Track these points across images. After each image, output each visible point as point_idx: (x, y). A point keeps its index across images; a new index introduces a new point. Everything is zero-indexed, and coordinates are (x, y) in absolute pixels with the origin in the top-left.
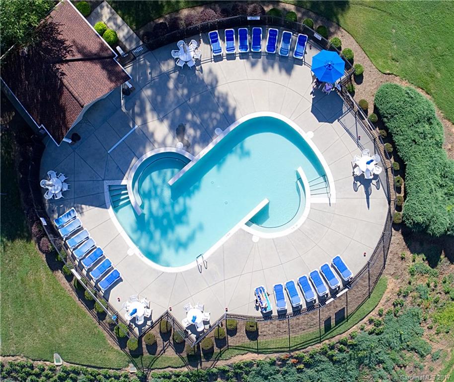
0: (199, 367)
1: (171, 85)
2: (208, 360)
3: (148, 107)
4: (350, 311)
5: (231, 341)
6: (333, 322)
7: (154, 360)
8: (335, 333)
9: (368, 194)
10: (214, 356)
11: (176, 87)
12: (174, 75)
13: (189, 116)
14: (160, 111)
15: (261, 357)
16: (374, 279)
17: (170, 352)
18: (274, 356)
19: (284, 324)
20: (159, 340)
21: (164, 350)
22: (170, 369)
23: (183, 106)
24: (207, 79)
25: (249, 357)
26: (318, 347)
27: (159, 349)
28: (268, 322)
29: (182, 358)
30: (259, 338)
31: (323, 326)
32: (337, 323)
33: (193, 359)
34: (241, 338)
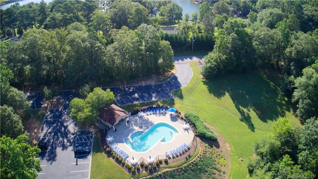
0: (153, 175)
1: (138, 121)
2: (155, 172)
3: (133, 125)
4: (192, 155)
5: (161, 166)
6: (188, 158)
7: (139, 175)
8: (189, 160)
9: (188, 132)
10: (157, 171)
11: (139, 121)
12: (138, 119)
13: (143, 125)
14: (136, 125)
15: (171, 169)
16: (195, 147)
17: (144, 172)
18: (174, 169)
19: (175, 160)
20: (141, 169)
21: (142, 172)
22: (144, 177)
23: (141, 124)
24: (146, 119)
25: (167, 170)
26: (186, 165)
27: (141, 171)
28: (170, 159)
29: (148, 173)
30: (169, 164)
31: (185, 159)
32: (189, 158)
33: (151, 172)
34: (164, 165)
